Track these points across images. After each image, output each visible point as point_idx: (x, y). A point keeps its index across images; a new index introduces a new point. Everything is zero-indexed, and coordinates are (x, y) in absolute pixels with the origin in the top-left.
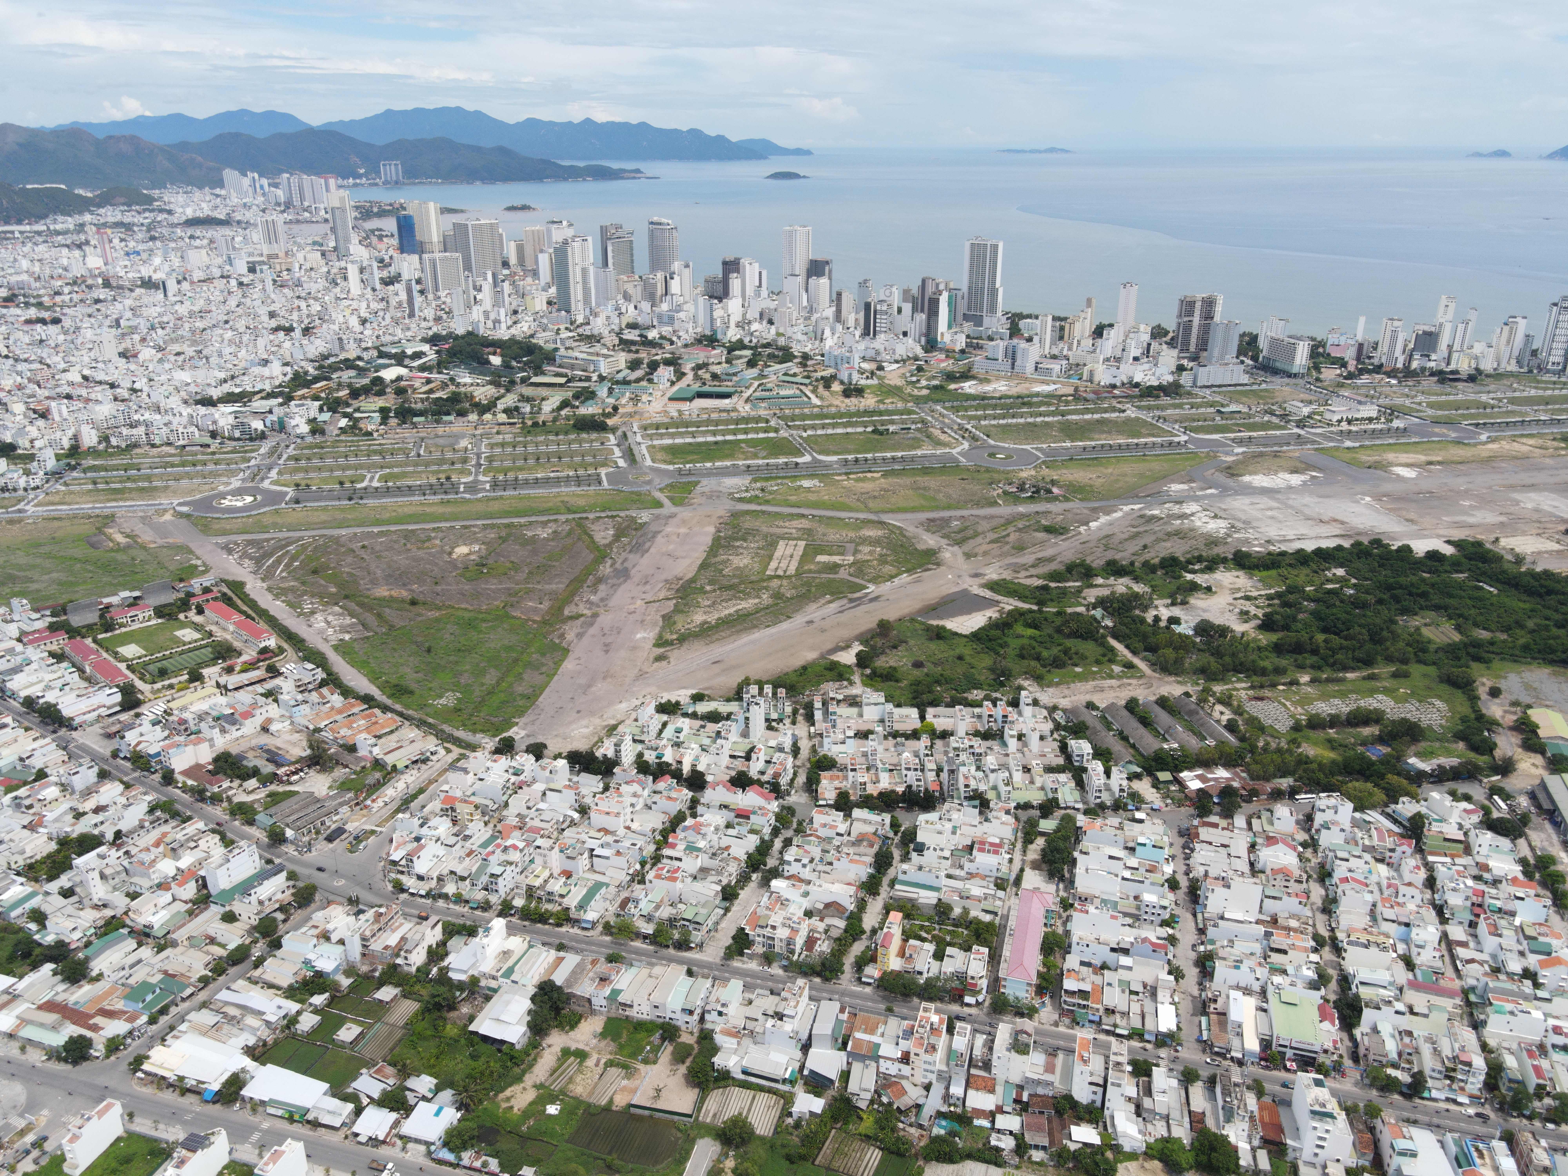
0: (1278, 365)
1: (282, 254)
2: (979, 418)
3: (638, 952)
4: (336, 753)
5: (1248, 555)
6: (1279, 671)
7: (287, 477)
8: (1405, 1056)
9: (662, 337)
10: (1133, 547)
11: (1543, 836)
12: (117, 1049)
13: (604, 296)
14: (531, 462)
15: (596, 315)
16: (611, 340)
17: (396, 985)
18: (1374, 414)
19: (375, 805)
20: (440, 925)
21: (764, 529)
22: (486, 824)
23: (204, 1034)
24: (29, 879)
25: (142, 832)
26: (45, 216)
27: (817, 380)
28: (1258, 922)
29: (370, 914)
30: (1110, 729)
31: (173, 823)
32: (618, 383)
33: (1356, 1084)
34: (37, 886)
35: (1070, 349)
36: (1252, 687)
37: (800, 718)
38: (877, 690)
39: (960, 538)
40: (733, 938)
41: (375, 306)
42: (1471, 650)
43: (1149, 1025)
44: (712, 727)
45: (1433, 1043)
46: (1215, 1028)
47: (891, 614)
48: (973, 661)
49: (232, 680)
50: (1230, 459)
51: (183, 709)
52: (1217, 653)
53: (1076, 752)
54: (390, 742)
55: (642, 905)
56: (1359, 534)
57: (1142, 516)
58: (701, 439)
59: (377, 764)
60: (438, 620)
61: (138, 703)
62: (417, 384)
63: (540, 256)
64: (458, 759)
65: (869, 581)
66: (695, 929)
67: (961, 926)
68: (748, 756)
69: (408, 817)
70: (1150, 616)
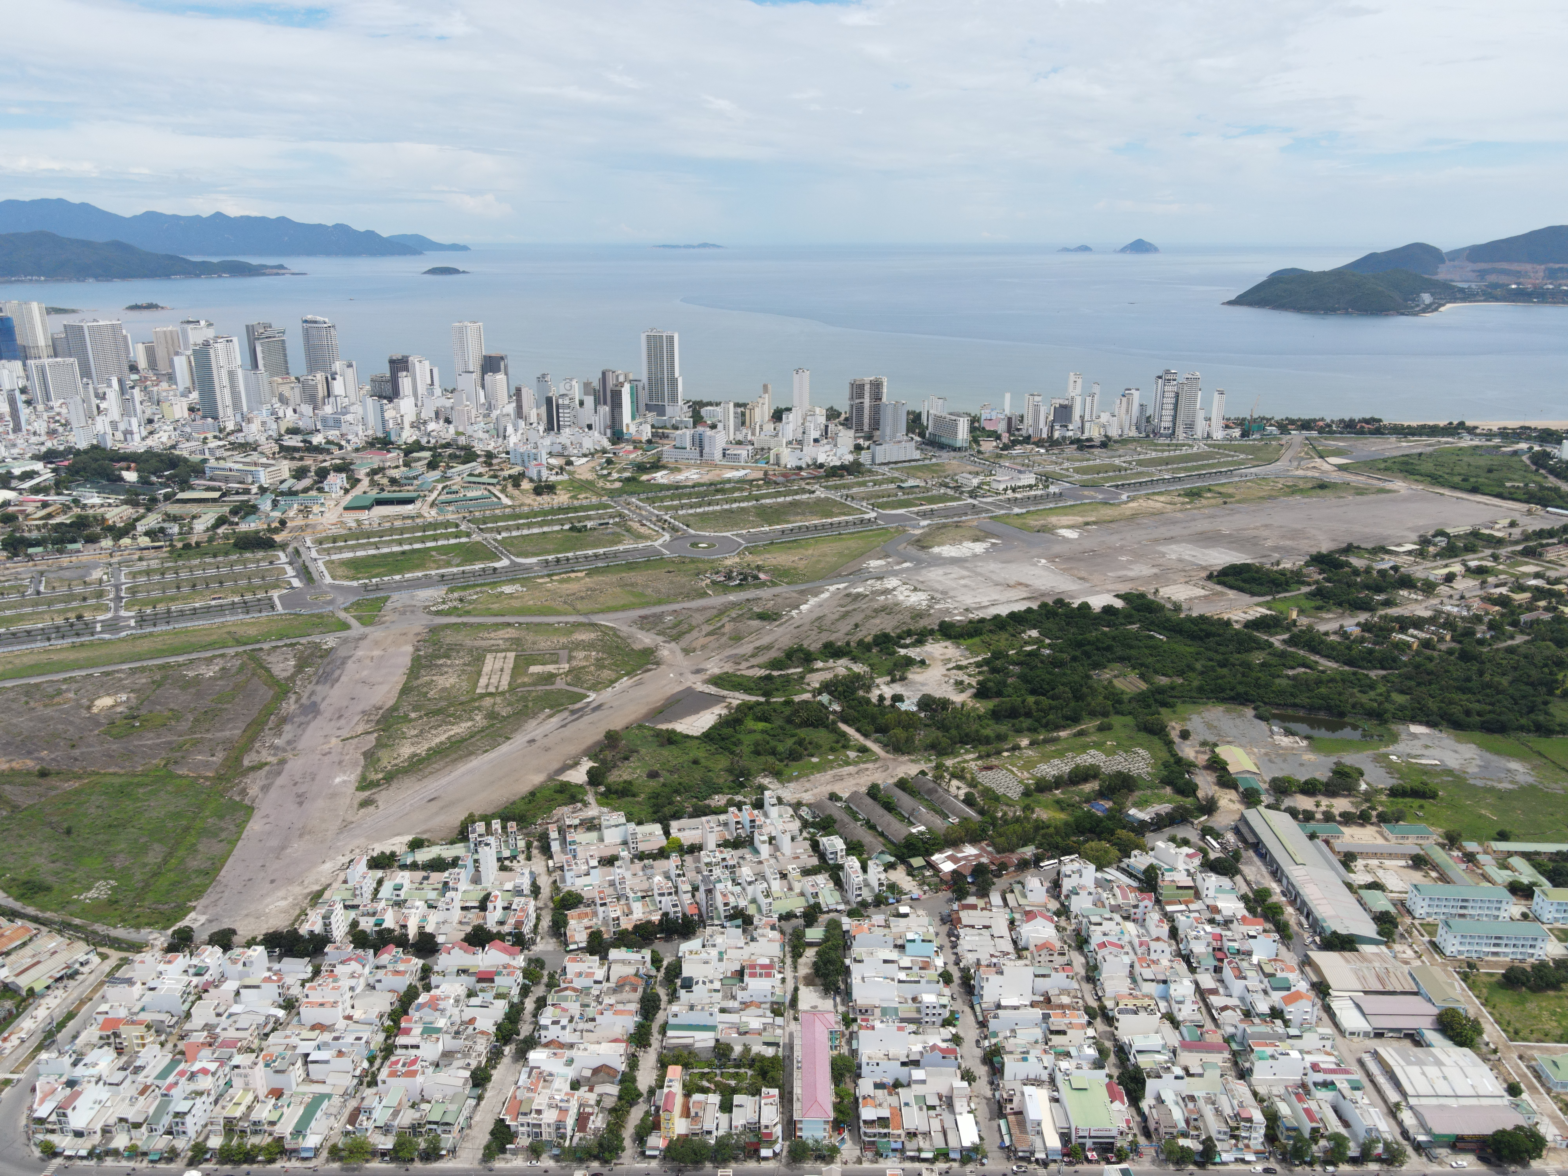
0: (943, 440)
2: (676, 508)
5: (952, 625)
6: (1001, 738)
8: (1192, 1123)
9: (329, 442)
10: (845, 627)
11: (1254, 869)
13: (257, 400)
14: (185, 590)
15: (249, 421)
16: (270, 447)
18: (1033, 482)
21: (468, 643)
22: (162, 1045)
27: (505, 479)
28: (1033, 1005)
30: (857, 820)
32: (282, 494)
33: (1153, 1162)
35: (753, 434)
36: (980, 757)
37: (535, 852)
38: (615, 809)
39: (676, 633)
40: (492, 1133)
42: (1158, 697)
43: (953, 1143)
44: (437, 877)
45: (1213, 1103)
46: (1015, 1131)
47: (617, 723)
48: (710, 764)
50: (918, 532)
52: (943, 727)
53: (830, 850)
54: (24, 958)
55: (375, 1115)
56: (1043, 595)
57: (848, 595)
58: (385, 550)
59: (7, 989)
60: (78, 792)
62: (30, 509)
63: (176, 359)
64: (118, 967)
65: (589, 689)
66: (444, 1132)
67: (744, 1066)
68: (483, 906)
69: (54, 1055)
70: (874, 696)
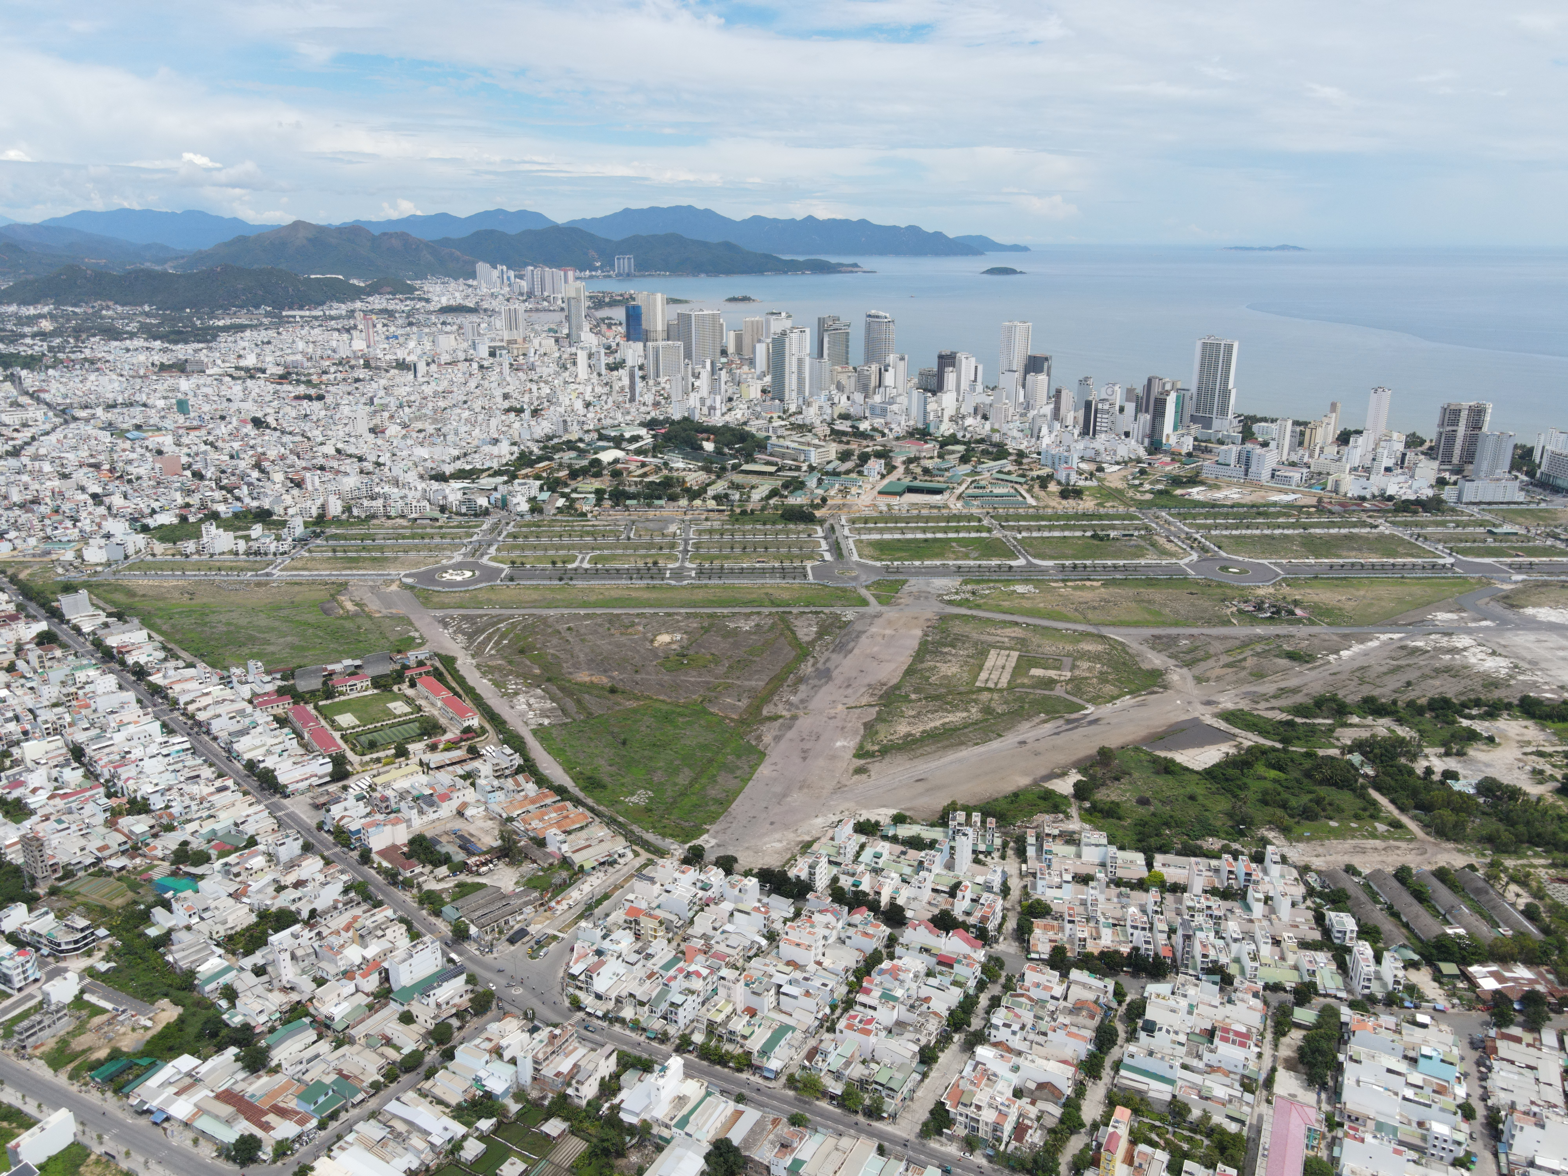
0: (1560, 482)
1: (520, 340)
2: (1209, 528)
3: (823, 1114)
4: (525, 847)
5: (1538, 702)
7: (504, 553)
9: (874, 429)
10: (1394, 683)
12: (285, 1154)
13: (818, 386)
14: (738, 550)
15: (809, 405)
16: (823, 430)
17: (565, 1119)
19: (559, 907)
20: (615, 1055)
21: (975, 635)
22: (669, 941)
23: (370, 1149)
24: (227, 951)
25: (335, 914)
26: (322, 303)
27: (1032, 479)
29: (544, 1034)
30: (1377, 902)
31: (365, 906)
32: (827, 473)
34: (234, 959)
35: (1311, 456)
36: (1553, 865)
37: (1010, 852)
38: (1098, 828)
39: (1190, 659)
40: (932, 1112)
41: (599, 390)
44: (914, 855)
47: (1113, 741)
48: (1208, 803)
49: (435, 759)
50: (1507, 587)
51: (386, 785)
52: (1508, 819)
53: (1337, 927)
54: (580, 839)
55: (830, 1059)
57: (1403, 648)
58: (910, 536)
59: (565, 862)
60: (635, 711)
61: (346, 775)
62: (632, 467)
63: (758, 346)
64: (645, 866)
65: (1088, 701)
66: (888, 1096)
67: (1201, 1133)
68: (953, 892)
69: (591, 925)
70: (1420, 766)
